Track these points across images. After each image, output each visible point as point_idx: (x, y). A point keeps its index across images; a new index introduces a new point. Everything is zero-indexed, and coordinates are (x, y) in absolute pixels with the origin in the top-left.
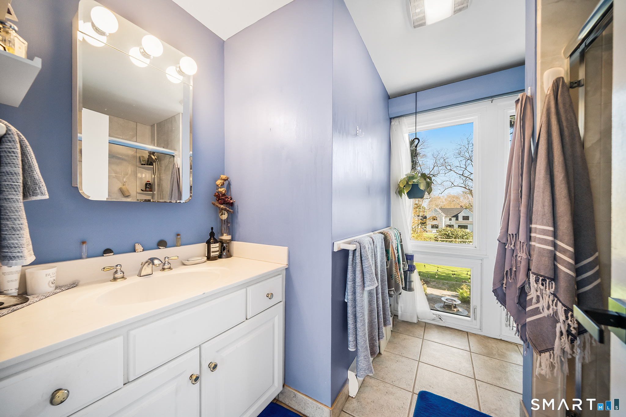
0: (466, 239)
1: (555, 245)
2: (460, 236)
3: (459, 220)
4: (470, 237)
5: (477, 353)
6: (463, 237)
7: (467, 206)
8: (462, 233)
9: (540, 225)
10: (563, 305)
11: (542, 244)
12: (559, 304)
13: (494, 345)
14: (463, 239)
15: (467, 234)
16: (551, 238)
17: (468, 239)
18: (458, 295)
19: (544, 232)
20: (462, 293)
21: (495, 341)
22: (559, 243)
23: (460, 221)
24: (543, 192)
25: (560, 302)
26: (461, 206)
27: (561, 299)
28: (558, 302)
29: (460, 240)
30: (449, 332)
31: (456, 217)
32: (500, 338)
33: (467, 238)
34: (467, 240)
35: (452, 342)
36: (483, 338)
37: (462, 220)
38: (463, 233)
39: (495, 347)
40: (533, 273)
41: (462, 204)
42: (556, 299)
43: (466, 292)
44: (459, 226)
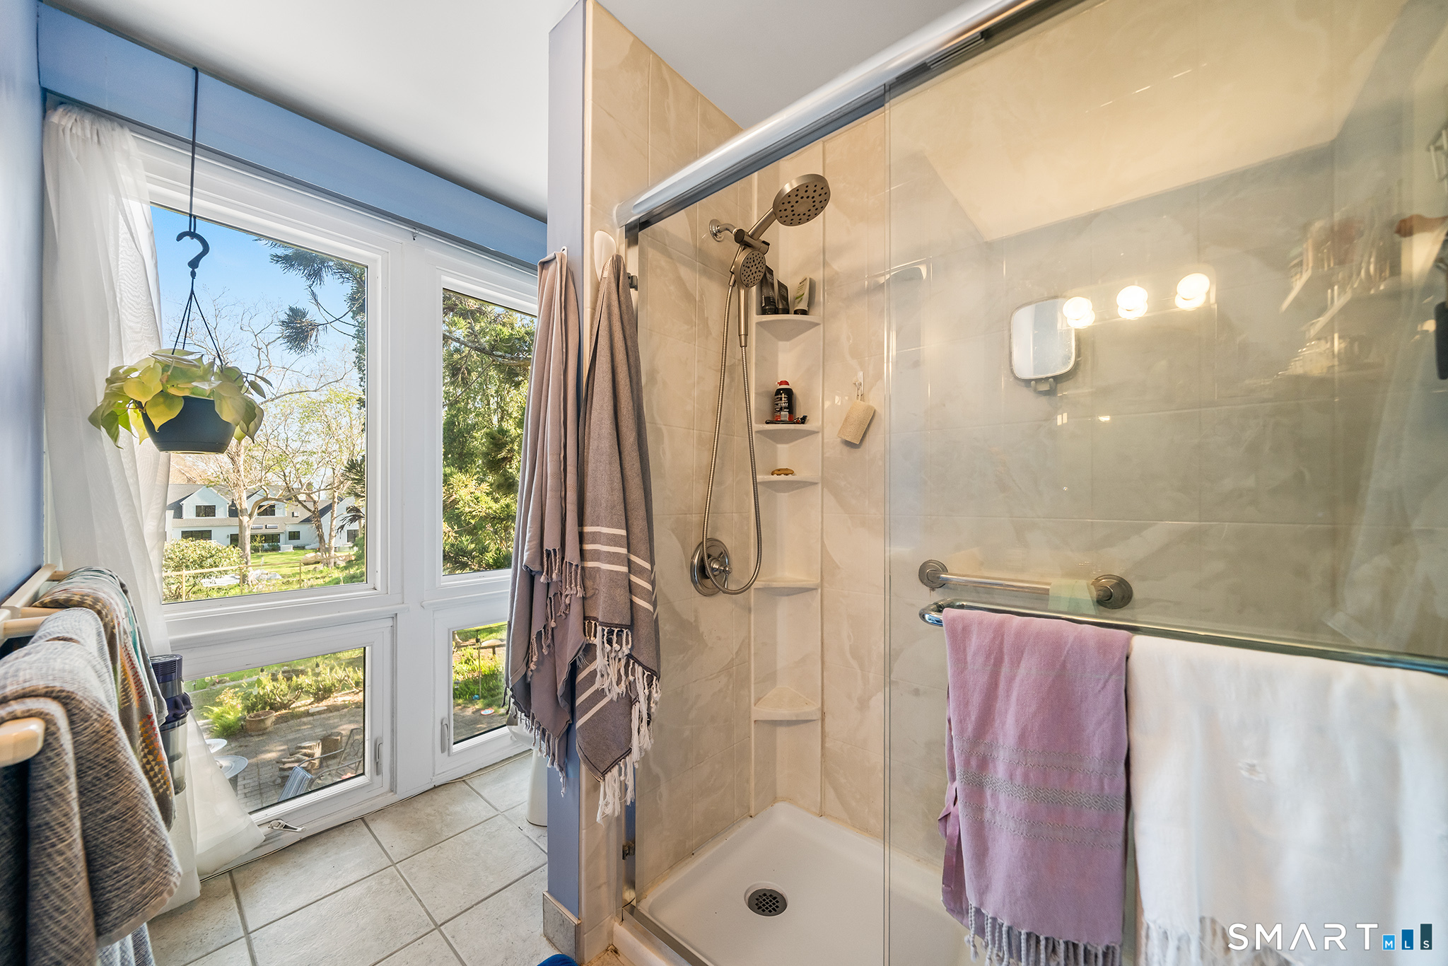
0: (211, 566)
1: (629, 563)
2: (191, 560)
3: (184, 516)
4: (223, 560)
5: (409, 855)
6: (201, 562)
7: (212, 479)
8: (199, 552)
9: (608, 527)
10: (645, 668)
11: (613, 564)
12: (639, 669)
13: (429, 810)
14: (202, 567)
15: (213, 552)
16: (624, 551)
17: (216, 566)
18: (208, 724)
19: (613, 540)
20: (220, 717)
21: (425, 797)
22: (633, 558)
23: (187, 520)
24: (610, 463)
25: (640, 664)
26: (189, 480)
27: (641, 659)
28: (636, 665)
29: (192, 572)
30: (317, 849)
31: (178, 510)
32: (432, 786)
33: (215, 563)
34: (214, 569)
35: (340, 873)
36: (401, 809)
37: (194, 517)
38: (203, 553)
39: (433, 812)
40: (602, 624)
41: (193, 475)
42: (632, 661)
43: (233, 707)
44: (186, 535)
